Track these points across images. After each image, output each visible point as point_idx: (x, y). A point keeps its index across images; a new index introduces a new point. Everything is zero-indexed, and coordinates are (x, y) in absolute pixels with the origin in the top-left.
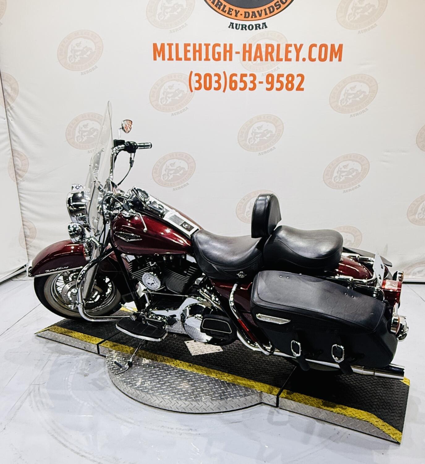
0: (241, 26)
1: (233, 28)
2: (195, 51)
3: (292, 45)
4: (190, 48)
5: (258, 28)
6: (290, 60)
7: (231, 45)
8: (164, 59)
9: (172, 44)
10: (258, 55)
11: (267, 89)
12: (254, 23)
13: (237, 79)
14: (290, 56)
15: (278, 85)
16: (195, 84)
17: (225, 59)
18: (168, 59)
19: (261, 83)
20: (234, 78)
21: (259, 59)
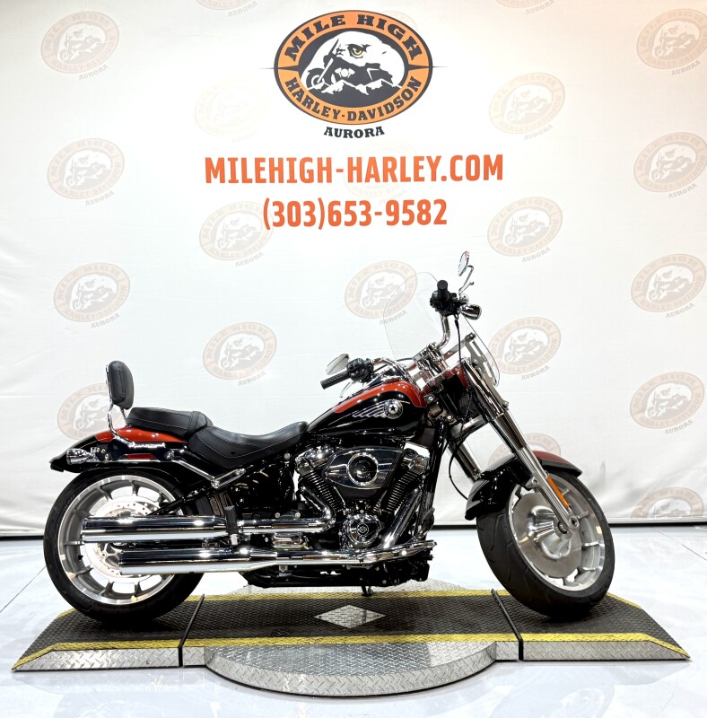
0: (343, 132)
1: (331, 135)
2: (272, 169)
3: (423, 157)
4: (266, 165)
5: (370, 134)
6: (422, 179)
7: (329, 160)
8: (222, 181)
9: (236, 159)
10: (372, 173)
11: (389, 223)
12: (363, 127)
13: (341, 209)
14: (422, 173)
15: (406, 217)
16: (273, 219)
17: (320, 180)
18: (230, 182)
19: (378, 214)
20: (336, 208)
21: (374, 179)
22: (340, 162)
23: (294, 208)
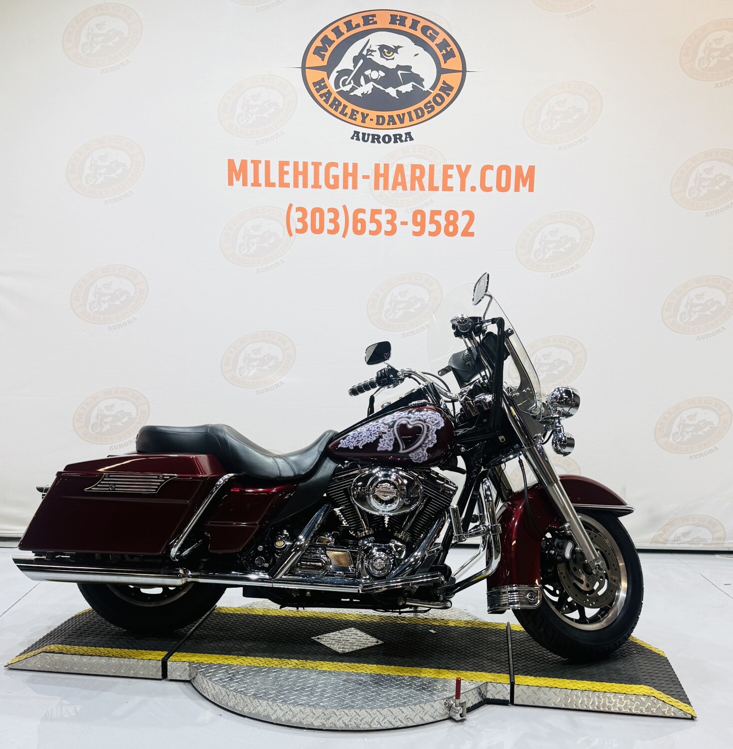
0: (371, 137)
1: (358, 139)
2: (296, 173)
3: (453, 165)
4: (290, 169)
5: (398, 140)
6: (451, 189)
7: (355, 166)
8: (245, 184)
9: (260, 162)
10: (400, 180)
11: (415, 234)
12: (391, 133)
13: (366, 217)
14: (450, 183)
15: (432, 228)
16: (296, 225)
17: (346, 187)
18: (253, 185)
19: (404, 223)
20: (360, 216)
21: (401, 187)
22: (366, 169)
23: (318, 215)
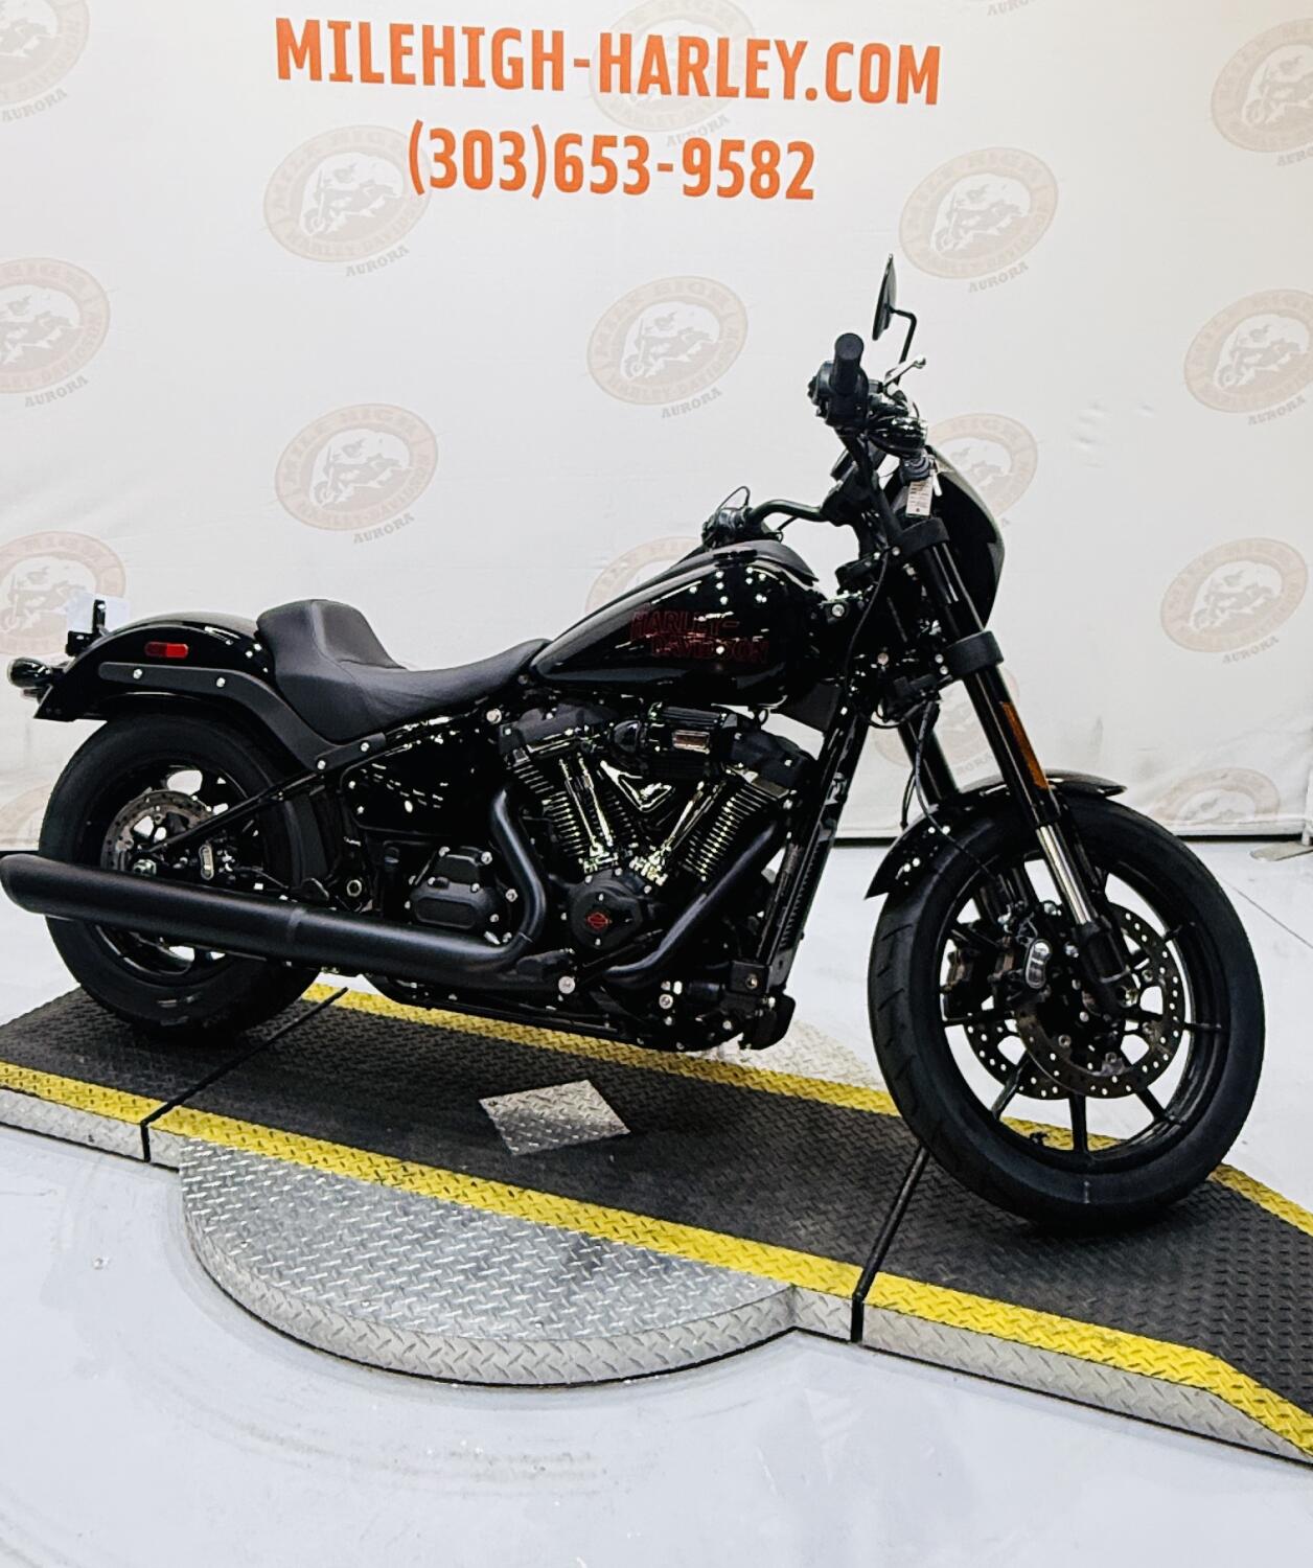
2: (429, 53)
3: (769, 41)
4: (414, 42)
6: (764, 94)
7: (558, 37)
8: (316, 75)
9: (348, 25)
10: (655, 72)
11: (689, 191)
13: (584, 152)
14: (763, 80)
15: (725, 179)
16: (430, 168)
17: (538, 84)
18: (333, 78)
19: (665, 168)
20: (571, 150)
21: (658, 86)
22: (581, 45)
